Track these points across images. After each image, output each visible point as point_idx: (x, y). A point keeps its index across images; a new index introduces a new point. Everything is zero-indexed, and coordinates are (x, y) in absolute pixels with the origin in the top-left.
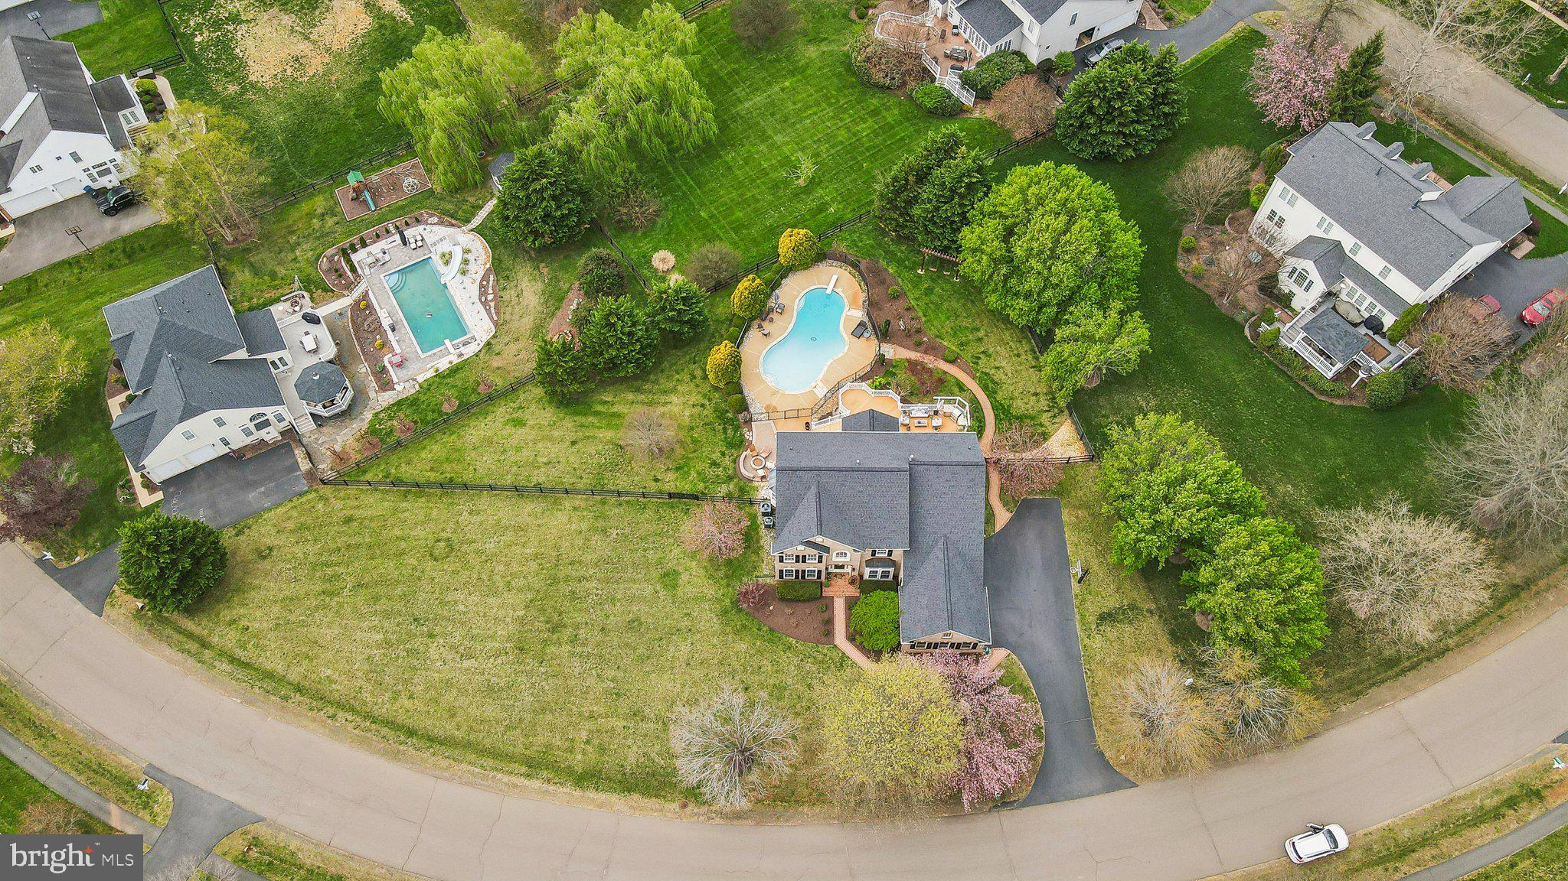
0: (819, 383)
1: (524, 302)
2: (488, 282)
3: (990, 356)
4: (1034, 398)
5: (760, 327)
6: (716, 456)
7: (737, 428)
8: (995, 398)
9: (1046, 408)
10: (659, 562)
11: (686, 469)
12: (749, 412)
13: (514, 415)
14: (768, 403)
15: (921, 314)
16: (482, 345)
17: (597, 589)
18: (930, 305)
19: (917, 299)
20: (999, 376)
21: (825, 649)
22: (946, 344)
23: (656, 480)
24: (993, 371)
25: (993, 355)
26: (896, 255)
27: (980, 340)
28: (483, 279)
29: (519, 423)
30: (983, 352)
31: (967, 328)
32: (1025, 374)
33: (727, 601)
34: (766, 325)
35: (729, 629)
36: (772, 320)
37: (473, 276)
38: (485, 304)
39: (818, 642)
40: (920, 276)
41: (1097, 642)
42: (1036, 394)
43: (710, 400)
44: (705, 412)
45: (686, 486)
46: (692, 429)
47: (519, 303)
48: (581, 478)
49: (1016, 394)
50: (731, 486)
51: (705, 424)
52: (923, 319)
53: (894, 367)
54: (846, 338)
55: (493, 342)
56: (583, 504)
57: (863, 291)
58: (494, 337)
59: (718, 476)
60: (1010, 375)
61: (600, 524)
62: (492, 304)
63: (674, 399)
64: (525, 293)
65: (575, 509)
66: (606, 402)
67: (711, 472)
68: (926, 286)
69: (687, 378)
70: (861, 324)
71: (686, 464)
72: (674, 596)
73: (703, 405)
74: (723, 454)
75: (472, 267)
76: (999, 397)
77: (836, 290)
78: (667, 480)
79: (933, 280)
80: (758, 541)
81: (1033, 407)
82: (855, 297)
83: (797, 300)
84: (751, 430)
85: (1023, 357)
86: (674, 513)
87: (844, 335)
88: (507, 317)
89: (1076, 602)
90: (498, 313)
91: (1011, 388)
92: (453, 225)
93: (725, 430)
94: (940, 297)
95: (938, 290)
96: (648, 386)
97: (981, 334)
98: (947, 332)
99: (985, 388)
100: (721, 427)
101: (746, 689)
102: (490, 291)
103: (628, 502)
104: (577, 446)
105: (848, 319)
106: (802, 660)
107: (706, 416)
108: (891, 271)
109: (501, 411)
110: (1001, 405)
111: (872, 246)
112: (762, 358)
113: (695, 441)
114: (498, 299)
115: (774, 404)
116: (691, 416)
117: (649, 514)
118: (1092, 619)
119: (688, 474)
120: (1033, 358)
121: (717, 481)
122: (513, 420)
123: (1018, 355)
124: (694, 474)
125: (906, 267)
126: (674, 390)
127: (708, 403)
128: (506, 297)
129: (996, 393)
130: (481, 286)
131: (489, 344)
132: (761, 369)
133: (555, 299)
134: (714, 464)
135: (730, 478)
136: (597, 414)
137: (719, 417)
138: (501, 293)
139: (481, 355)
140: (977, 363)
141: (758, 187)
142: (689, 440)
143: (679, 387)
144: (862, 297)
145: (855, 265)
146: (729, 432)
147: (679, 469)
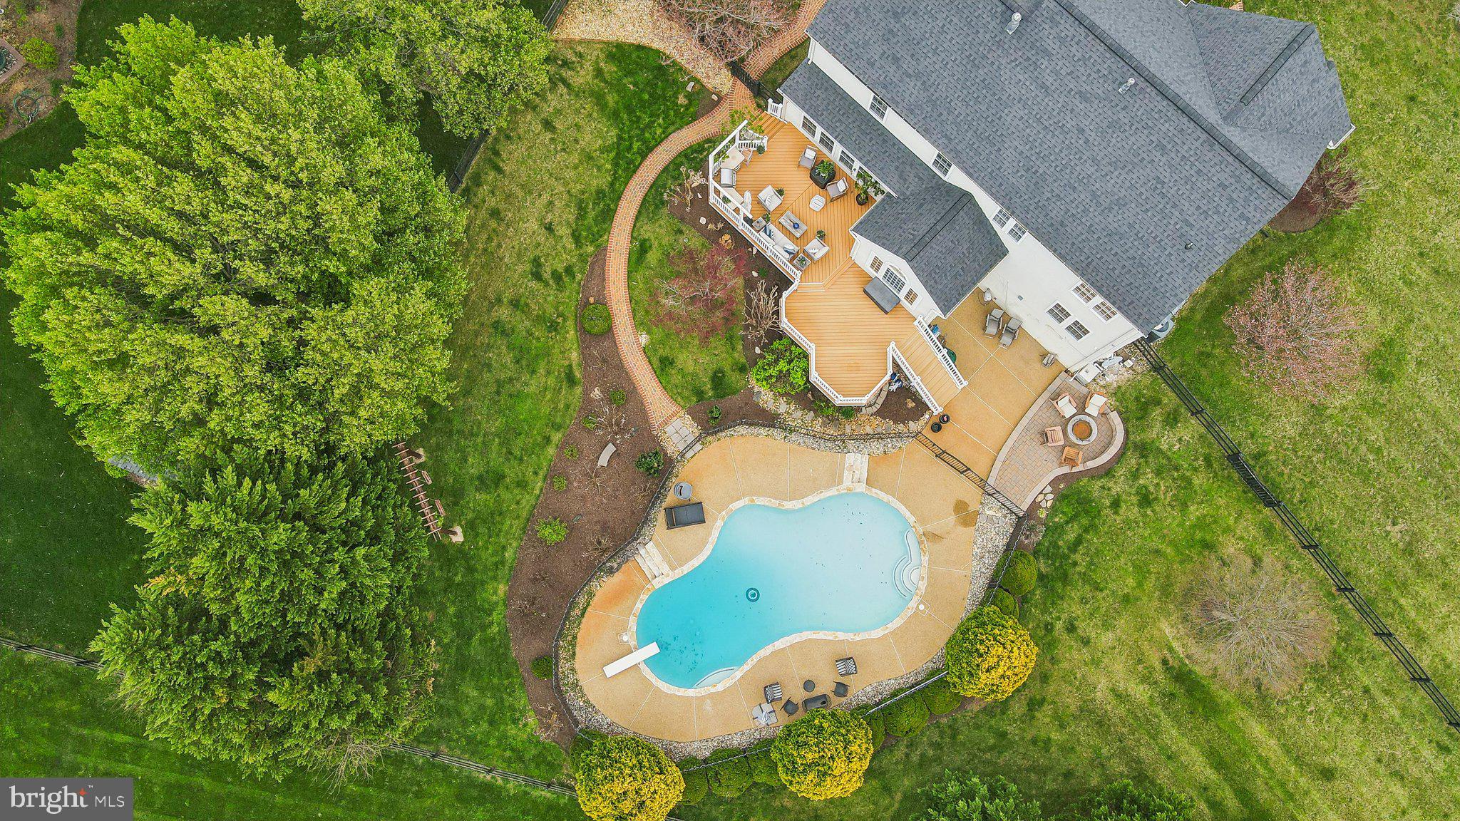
0: (847, 483)
3: (536, 262)
4: (559, 125)
5: (841, 689)
6: (1130, 511)
7: (1055, 530)
8: (612, 185)
9: (562, 89)
10: (1374, 408)
11: (1199, 535)
12: (1014, 536)
14: (960, 529)
15: (551, 451)
18: (517, 452)
19: (522, 484)
20: (564, 216)
22: (574, 355)
23: (1257, 561)
24: (563, 231)
25: (530, 255)
26: (459, 615)
27: (517, 304)
30: (537, 276)
31: (510, 348)
32: (523, 172)
34: (825, 686)
36: (809, 685)
40: (470, 528)
42: (548, 125)
44: (1077, 610)
45: (1221, 502)
46: (1126, 599)
48: (1366, 691)
49: (575, 158)
51: (1097, 588)
52: (557, 437)
53: (700, 394)
54: (719, 523)
57: (591, 595)
59: (1158, 473)
60: (546, 197)
61: (1404, 570)
63: (1101, 692)
67: (1164, 490)
68: (481, 497)
69: (1044, 715)
70: (674, 521)
71: (1191, 543)
73: (1071, 628)
74: (1116, 504)
76: (602, 181)
77: (633, 643)
78: (1241, 545)
80: (1205, 295)
81: (578, 112)
82: (618, 597)
83: (720, 688)
84: (1035, 505)
85: (492, 202)
86: (1281, 474)
87: (716, 533)
91: (570, 174)
93: (1074, 547)
94: (484, 451)
95: (474, 466)
96: (1118, 766)
97: (504, 313)
98: (548, 372)
99: (607, 215)
100: (1076, 557)
104: (1327, 761)
105: (674, 560)
107: (1084, 601)
108: (502, 589)
110: (616, 165)
111: (477, 676)
112: (892, 626)
113: (1141, 571)
115: (953, 518)
116: (1107, 626)
119: (1201, 524)
120: (479, 185)
121: (1168, 467)
123: (495, 213)
124: (1195, 511)
125: (471, 570)
126: (1086, 710)
127: (1059, 625)
129: (600, 192)
132: (912, 604)
134: (1146, 500)
136: (1245, 796)
137: (1065, 579)
140: (569, 270)
142: (1149, 584)
143: (1073, 707)
144: (605, 586)
145: (546, 665)
146: (1071, 536)
147: (1208, 546)
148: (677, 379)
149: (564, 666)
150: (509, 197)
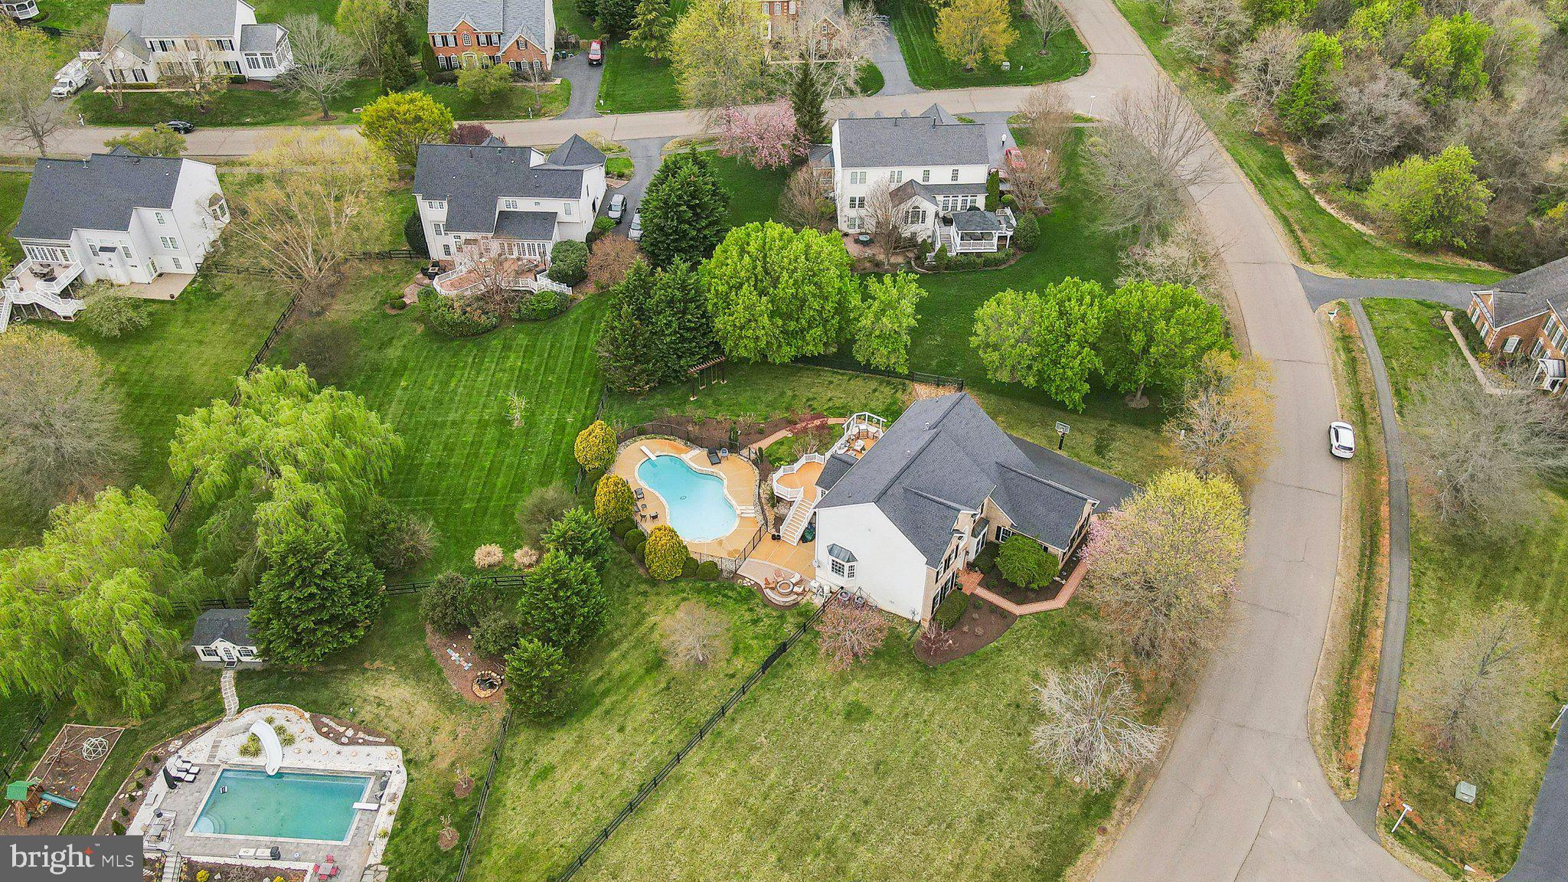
0: (740, 508)
1: (395, 702)
2: (327, 725)
3: (815, 398)
5: (643, 517)
6: (748, 616)
7: (732, 588)
9: (893, 391)
10: (829, 713)
11: (741, 646)
13: (532, 773)
14: (728, 552)
16: (403, 769)
17: (816, 786)
20: (838, 403)
21: (1018, 625)
22: (777, 417)
23: (733, 676)
24: (831, 404)
25: (817, 396)
26: (660, 404)
27: (794, 396)
28: (318, 730)
29: (545, 773)
30: (807, 401)
31: (776, 398)
32: (852, 387)
33: (917, 675)
35: (947, 689)
36: (644, 506)
37: (303, 735)
38: (353, 742)
39: (1008, 627)
40: (697, 401)
41: (1118, 466)
42: (875, 390)
43: (683, 591)
44: (694, 601)
45: (761, 654)
47: (390, 708)
48: (670, 741)
49: (864, 401)
50: (792, 620)
51: (706, 607)
53: (770, 456)
54: (714, 470)
55: (410, 756)
56: (701, 754)
57: (674, 440)
58: (405, 752)
59: (771, 625)
60: (844, 396)
61: (742, 748)
62: (361, 735)
63: (652, 619)
64: (384, 696)
65: (701, 764)
66: (600, 679)
67: (762, 628)
68: (711, 401)
69: (640, 599)
70: (711, 457)
71: (737, 643)
72: (879, 717)
73: (684, 599)
74: (751, 610)
75: (292, 729)
77: (657, 453)
78: (740, 666)
79: (710, 395)
81: (885, 398)
82: (675, 447)
84: (744, 578)
85: (835, 380)
86: (782, 677)
87: (709, 470)
88: (394, 727)
89: (1075, 459)
90: (379, 735)
91: (856, 401)
92: (209, 728)
93: (726, 596)
95: (723, 397)
96: (617, 635)
97: (790, 393)
98: (768, 411)
100: (720, 597)
101: (1018, 706)
102: (342, 729)
103: (736, 712)
104: (628, 729)
105: (694, 460)
106: (1019, 647)
107: (698, 602)
108: (673, 415)
109: (513, 785)
114: (362, 726)
115: (732, 548)
117: (765, 699)
118: (1095, 458)
119: (748, 647)
121: (777, 628)
122: (537, 777)
123: (831, 382)
125: (679, 405)
126: (644, 616)
127: (685, 595)
128: (368, 717)
130: (326, 735)
131: (408, 762)
133: (425, 671)
134: (755, 622)
135: (782, 617)
136: (606, 693)
137: (708, 594)
138: (356, 720)
139: (415, 775)
141: (487, 454)
143: (644, 610)
144: (679, 443)
145: (642, 432)
146: (730, 594)
147: (736, 651)
148: (775, 448)
149: (643, 437)
150: (840, 385)
